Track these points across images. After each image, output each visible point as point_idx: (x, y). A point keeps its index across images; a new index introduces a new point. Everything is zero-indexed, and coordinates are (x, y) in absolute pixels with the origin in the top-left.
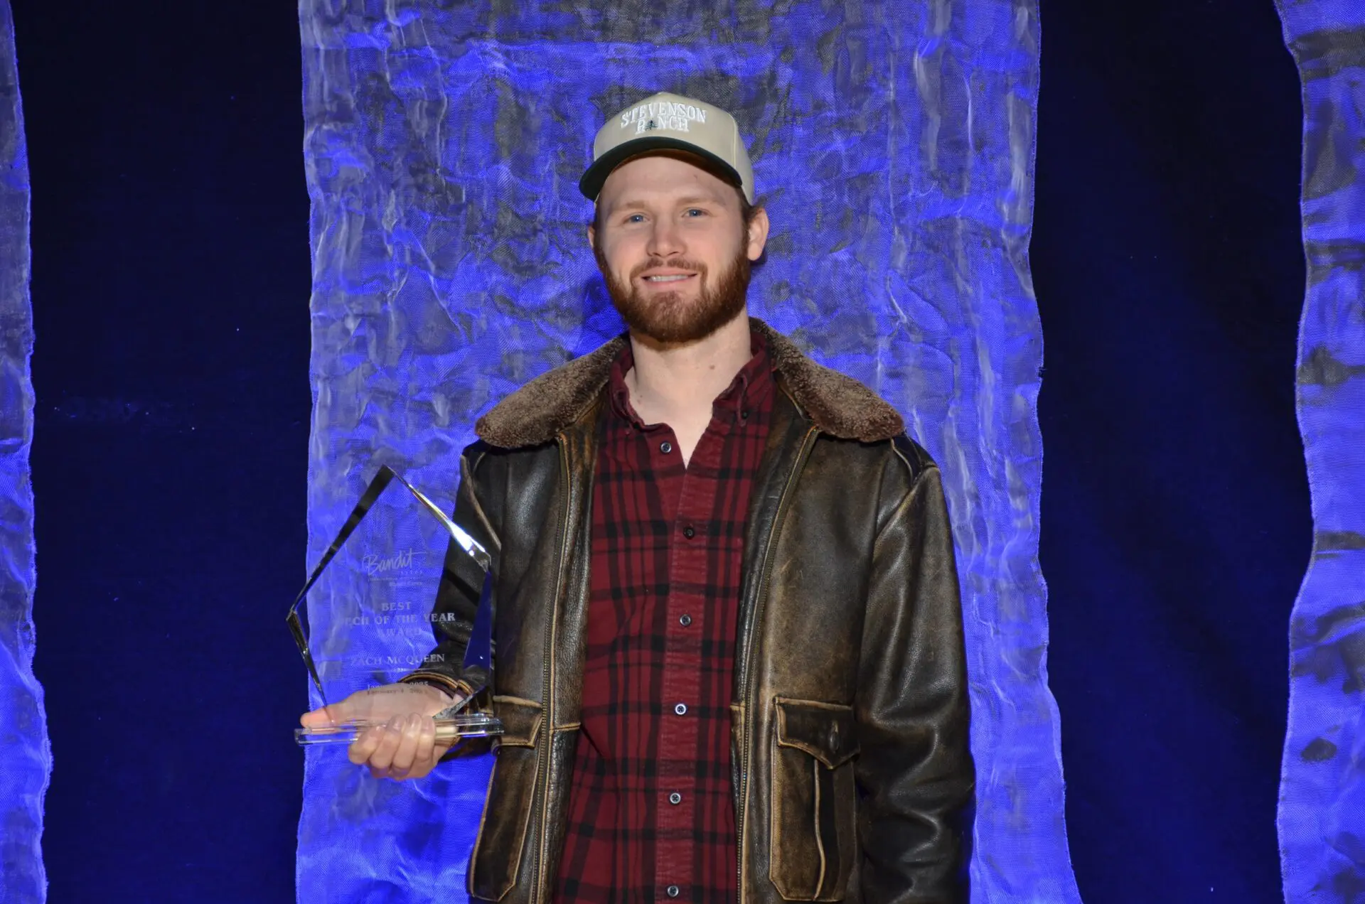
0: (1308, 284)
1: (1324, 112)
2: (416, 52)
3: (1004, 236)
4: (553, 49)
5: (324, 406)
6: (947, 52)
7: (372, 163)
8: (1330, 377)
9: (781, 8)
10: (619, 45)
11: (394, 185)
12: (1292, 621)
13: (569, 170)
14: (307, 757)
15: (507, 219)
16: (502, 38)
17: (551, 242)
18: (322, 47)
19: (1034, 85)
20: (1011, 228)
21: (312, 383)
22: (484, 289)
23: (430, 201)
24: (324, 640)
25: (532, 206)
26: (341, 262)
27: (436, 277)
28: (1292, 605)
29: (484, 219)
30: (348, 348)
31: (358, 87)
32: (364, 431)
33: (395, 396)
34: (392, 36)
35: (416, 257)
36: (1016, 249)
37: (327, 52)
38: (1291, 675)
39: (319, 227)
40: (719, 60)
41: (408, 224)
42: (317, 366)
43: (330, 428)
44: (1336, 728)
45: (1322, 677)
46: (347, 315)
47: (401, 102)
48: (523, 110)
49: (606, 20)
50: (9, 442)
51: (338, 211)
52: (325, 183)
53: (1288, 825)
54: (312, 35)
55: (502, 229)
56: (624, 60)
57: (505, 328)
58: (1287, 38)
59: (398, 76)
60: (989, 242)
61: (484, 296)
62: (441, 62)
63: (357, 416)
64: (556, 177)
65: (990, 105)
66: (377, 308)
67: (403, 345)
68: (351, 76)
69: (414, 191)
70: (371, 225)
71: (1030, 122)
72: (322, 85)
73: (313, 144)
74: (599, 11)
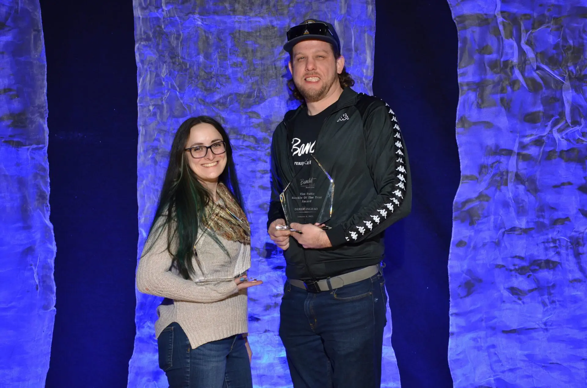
0: (460, 96)
1: (465, 40)
2: (172, 19)
3: (364, 80)
4: (217, 18)
5: (142, 135)
6: (346, 20)
7: (158, 55)
8: (466, 125)
9: (292, 5)
10: (239, 17)
11: (165, 62)
12: (454, 203)
13: (222, 57)
14: (138, 248)
15: (202, 73)
16: (200, 14)
17: (216, 81)
18: (141, 17)
19: (374, 31)
20: (366, 77)
21: (138, 127)
22: (195, 96)
23: (177, 68)
24: (143, 210)
25: (211, 69)
26: (148, 87)
27: (179, 92)
28: (454, 198)
29: (195, 73)
30: (150, 116)
31: (153, 30)
32: (156, 142)
33: (165, 131)
34: (164, 13)
35: (172, 85)
36: (368, 84)
37: (143, 18)
38: (453, 220)
39: (140, 76)
40: (271, 22)
41: (170, 75)
42: (140, 122)
43: (145, 142)
44: (467, 236)
45: (463, 221)
46: (150, 105)
47: (167, 35)
48: (207, 38)
49: (234, 8)
50: (40, 146)
51: (147, 70)
52: (142, 61)
53: (452, 267)
54: (138, 13)
55: (200, 77)
56: (240, 22)
57: (201, 109)
58: (453, 17)
59: (166, 26)
60: (359, 82)
61: (195, 99)
62: (180, 22)
63: (153, 138)
64: (218, 60)
65: (359, 37)
66: (160, 103)
67: (169, 114)
68: (151, 26)
69: (172, 64)
70: (157, 75)
71: (372, 43)
72: (141, 29)
73: (138, 49)
74: (232, 5)
